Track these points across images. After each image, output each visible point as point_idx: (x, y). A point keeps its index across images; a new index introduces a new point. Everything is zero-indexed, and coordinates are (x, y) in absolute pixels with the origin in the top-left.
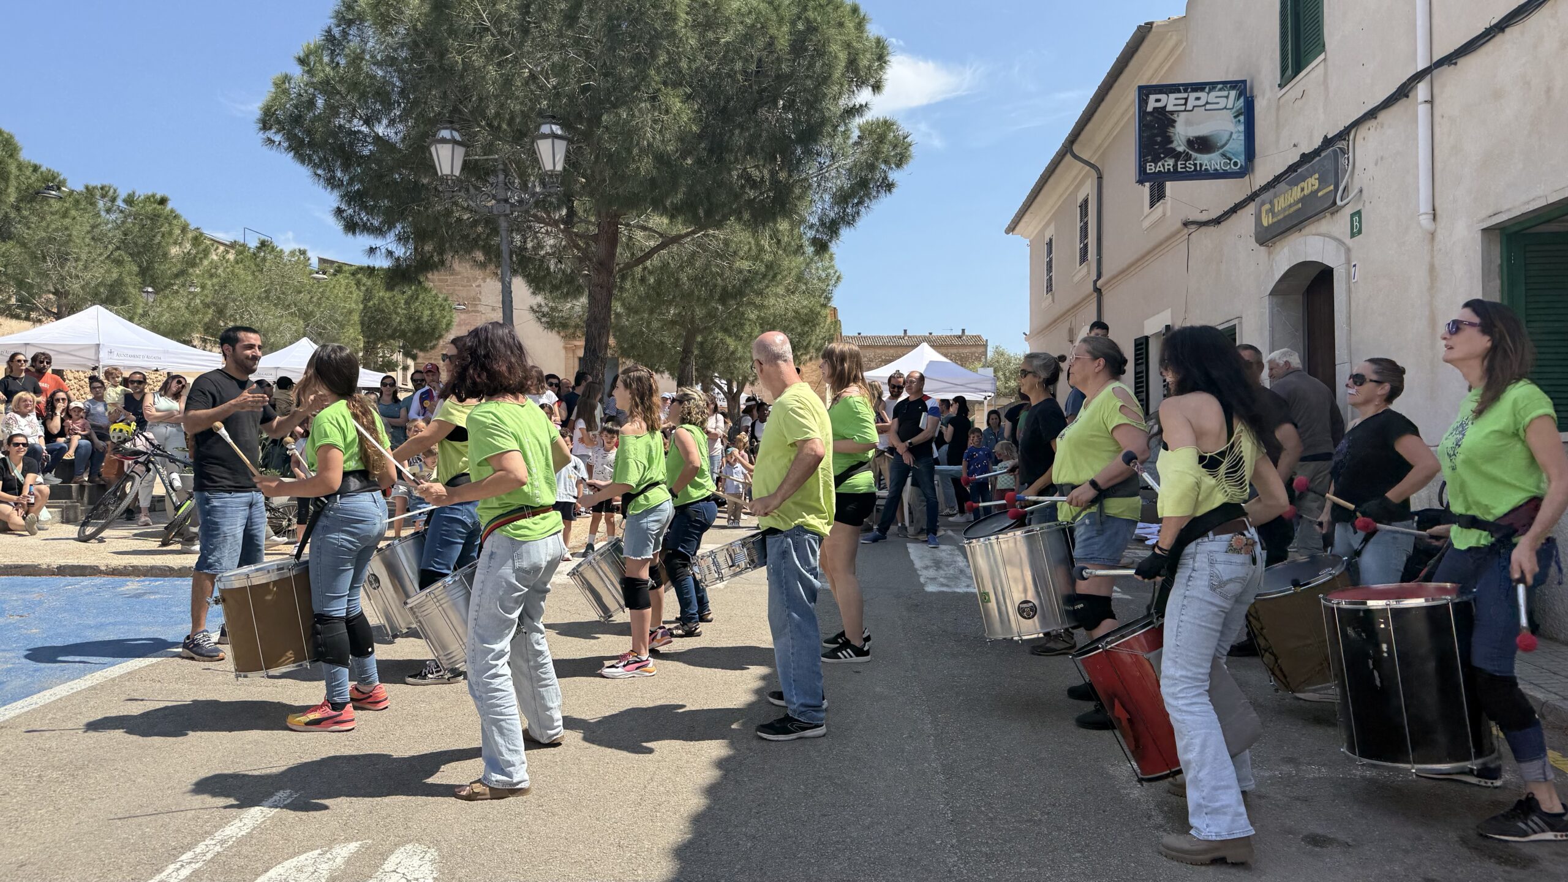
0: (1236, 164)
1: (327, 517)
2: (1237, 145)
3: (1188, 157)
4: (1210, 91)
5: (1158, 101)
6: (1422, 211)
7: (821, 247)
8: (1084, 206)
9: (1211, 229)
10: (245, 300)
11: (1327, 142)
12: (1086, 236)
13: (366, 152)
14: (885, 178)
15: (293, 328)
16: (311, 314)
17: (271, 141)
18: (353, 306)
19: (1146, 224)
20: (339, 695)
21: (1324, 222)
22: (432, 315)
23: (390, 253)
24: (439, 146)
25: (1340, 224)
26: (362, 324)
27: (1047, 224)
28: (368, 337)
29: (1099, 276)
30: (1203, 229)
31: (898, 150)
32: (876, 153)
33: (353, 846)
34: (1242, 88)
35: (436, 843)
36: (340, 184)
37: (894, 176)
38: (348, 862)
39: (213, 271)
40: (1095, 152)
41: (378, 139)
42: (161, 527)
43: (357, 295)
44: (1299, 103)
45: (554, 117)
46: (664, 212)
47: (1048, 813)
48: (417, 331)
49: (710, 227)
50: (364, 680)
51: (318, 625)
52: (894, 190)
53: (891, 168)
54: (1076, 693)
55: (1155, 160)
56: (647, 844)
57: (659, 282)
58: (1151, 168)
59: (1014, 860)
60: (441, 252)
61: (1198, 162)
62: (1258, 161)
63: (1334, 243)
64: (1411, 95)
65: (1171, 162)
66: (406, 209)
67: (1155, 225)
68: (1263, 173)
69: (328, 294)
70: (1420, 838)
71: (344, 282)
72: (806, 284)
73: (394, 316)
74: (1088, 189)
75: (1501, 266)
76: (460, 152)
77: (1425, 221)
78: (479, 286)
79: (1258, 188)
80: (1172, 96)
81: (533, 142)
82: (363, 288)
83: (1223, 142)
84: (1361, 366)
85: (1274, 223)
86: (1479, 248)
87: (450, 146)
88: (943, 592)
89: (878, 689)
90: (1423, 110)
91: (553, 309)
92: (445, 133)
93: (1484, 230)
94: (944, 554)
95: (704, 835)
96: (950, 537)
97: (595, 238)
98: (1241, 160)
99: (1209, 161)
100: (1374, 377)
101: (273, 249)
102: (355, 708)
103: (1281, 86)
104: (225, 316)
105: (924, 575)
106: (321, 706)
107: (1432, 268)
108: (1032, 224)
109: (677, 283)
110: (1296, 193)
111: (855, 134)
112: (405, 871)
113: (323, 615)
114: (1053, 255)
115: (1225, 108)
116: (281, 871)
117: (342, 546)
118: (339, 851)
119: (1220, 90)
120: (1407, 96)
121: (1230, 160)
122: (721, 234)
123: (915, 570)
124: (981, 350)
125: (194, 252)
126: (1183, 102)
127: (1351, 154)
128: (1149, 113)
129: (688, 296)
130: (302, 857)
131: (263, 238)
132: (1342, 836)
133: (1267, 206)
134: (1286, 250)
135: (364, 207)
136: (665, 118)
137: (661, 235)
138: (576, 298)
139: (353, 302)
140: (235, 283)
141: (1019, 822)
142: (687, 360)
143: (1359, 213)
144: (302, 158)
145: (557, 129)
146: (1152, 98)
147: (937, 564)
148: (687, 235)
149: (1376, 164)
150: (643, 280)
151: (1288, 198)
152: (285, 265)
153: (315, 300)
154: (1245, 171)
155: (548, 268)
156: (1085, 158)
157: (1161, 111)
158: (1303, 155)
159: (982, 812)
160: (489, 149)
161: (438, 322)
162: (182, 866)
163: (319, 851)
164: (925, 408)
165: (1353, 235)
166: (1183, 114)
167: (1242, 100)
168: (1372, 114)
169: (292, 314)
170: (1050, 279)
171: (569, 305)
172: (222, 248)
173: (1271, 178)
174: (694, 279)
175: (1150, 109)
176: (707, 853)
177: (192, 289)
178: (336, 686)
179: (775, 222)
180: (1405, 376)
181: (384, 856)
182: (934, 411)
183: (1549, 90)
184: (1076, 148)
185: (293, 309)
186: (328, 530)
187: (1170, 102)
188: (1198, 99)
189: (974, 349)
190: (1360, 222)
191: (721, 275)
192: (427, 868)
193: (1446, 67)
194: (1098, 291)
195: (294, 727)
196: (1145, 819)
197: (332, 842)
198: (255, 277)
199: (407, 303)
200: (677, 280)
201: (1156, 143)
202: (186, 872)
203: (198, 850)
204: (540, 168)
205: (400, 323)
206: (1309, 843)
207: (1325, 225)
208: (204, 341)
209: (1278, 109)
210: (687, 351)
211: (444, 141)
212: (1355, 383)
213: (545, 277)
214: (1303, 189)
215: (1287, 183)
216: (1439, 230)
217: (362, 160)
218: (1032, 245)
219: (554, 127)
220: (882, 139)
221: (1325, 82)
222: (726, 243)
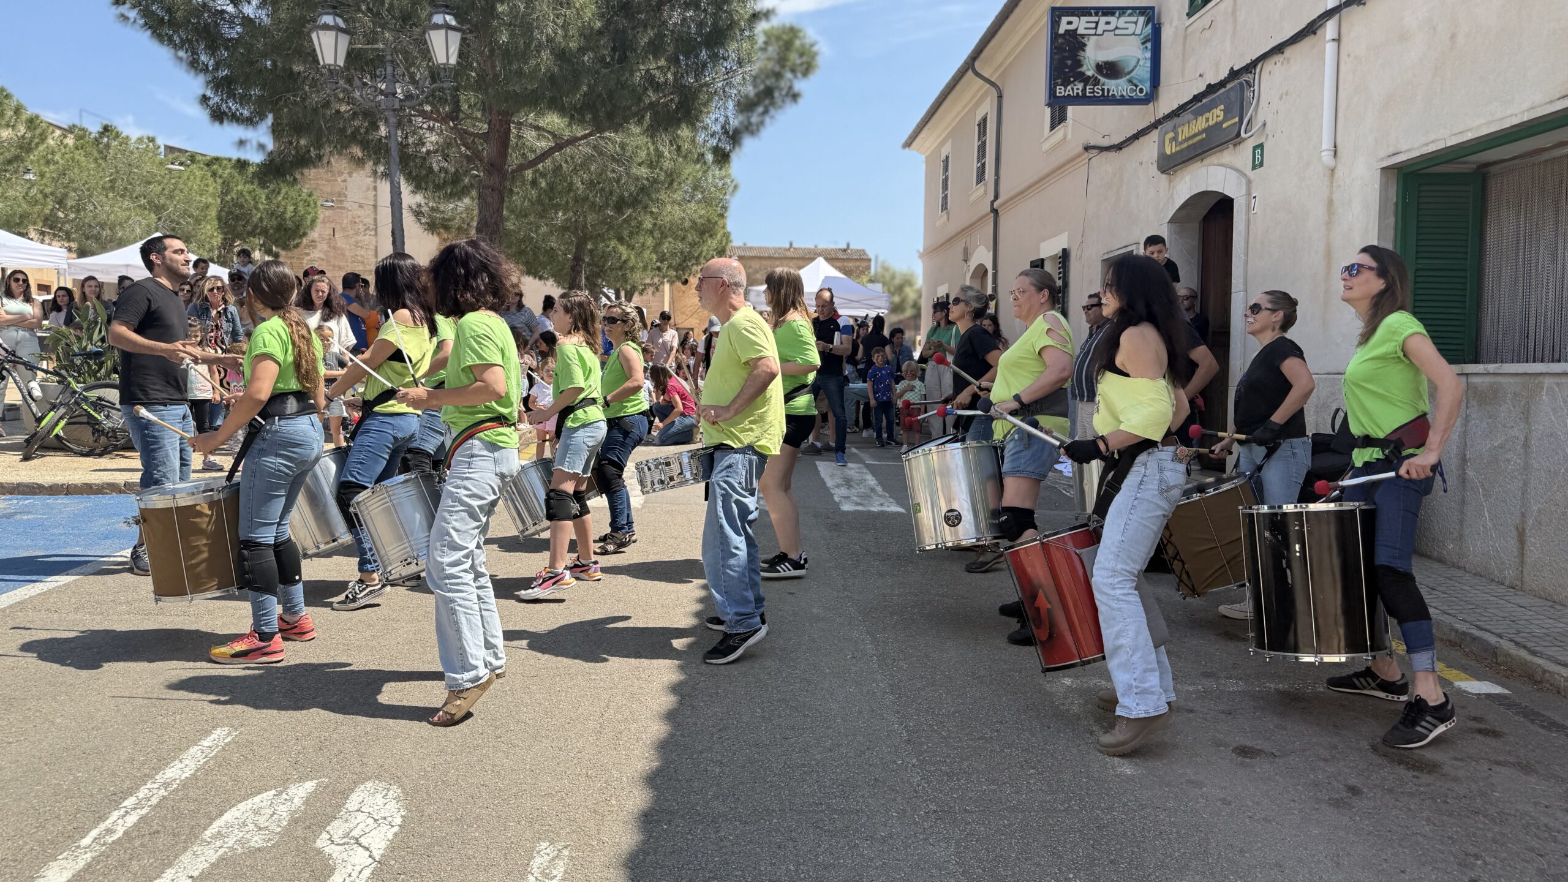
0: (1141, 91)
1: (264, 440)
2: (1143, 71)
3: (1097, 82)
4: (1120, 15)
5: (1070, 23)
6: (1324, 147)
7: (722, 157)
8: (983, 125)
9: (1112, 155)
10: (88, 190)
11: (1234, 74)
12: (984, 156)
13: (234, 35)
14: (790, 88)
15: (144, 222)
16: (164, 207)
17: (124, 18)
18: (210, 200)
19: (1046, 146)
20: (266, 624)
21: (1226, 152)
22: (295, 211)
23: (262, 147)
24: (320, 32)
25: (1241, 156)
26: (219, 219)
27: (942, 143)
28: (226, 234)
29: (996, 197)
30: (1104, 153)
31: (805, 59)
32: (782, 60)
33: (309, 786)
34: (1149, 14)
35: (397, 780)
36: (205, 69)
37: (800, 85)
38: (307, 801)
39: (50, 156)
40: (996, 70)
41: (247, 21)
42: (20, 438)
43: (214, 187)
44: (1207, 33)
45: (447, 7)
46: (562, 110)
47: (997, 731)
48: (280, 228)
49: (608, 129)
50: (289, 609)
51: (245, 552)
52: (801, 101)
53: (796, 77)
54: (1007, 611)
55: (1066, 84)
56: (615, 773)
57: (551, 187)
58: (1060, 91)
59: (974, 778)
60: (319, 147)
61: (1106, 88)
62: (1163, 89)
63: (1236, 174)
64: (1319, 32)
65: (1080, 86)
66: (280, 99)
67: (1054, 148)
68: (1167, 102)
69: (181, 186)
70: (1336, 747)
71: (198, 173)
72: (702, 193)
73: (254, 211)
74: (987, 107)
75: (1396, 204)
76: (344, 41)
77: (1327, 157)
78: (345, 181)
79: (1161, 115)
80: (1084, 19)
81: (424, 33)
82: (219, 181)
83: (1130, 69)
84: (1257, 296)
85: (1177, 153)
86: (1377, 186)
87: (333, 33)
88: (859, 511)
89: (815, 611)
90: (1330, 48)
91: (433, 209)
92: (328, 19)
93: (1383, 169)
94: (852, 472)
95: (671, 763)
96: (855, 454)
97: (485, 136)
98: (1146, 87)
99: (1117, 86)
100: (1269, 306)
101: (118, 135)
102: (285, 639)
103: (1189, 15)
104: (65, 208)
105: (838, 493)
106: (250, 635)
107: (1330, 202)
108: (929, 139)
109: (571, 187)
110: (1201, 124)
111: (761, 39)
112: (371, 810)
113: (249, 541)
114: (950, 173)
115: (1133, 34)
116: (238, 814)
117: (279, 471)
118: (295, 791)
119: (1130, 15)
120: (1315, 33)
121: (1136, 86)
122: (618, 138)
123: (828, 489)
124: (865, 264)
125: (28, 135)
126: (1093, 25)
127: (1256, 87)
128: (1061, 35)
129: (580, 201)
130: (257, 799)
131: (105, 122)
132: (1265, 746)
133: (1171, 135)
134: (1187, 179)
135: (231, 95)
136: (568, 12)
137: (554, 136)
138: (460, 199)
139: (211, 198)
140: (76, 170)
141: (971, 740)
142: (578, 268)
143: (1261, 146)
144: (159, 37)
145: (451, 20)
146: (1065, 20)
147: (848, 483)
148: (584, 137)
149: (1281, 98)
150: (534, 183)
151: (1194, 127)
152: (132, 153)
153: (166, 192)
154: (1151, 98)
155: (431, 168)
156: (986, 76)
157: (1073, 34)
158: (1209, 86)
159: (935, 731)
160: (372, 38)
161: (303, 218)
162: (127, 812)
163: (273, 792)
164: (837, 327)
165: (1254, 167)
166: (1093, 38)
167: (1150, 26)
168: (1279, 49)
169: (140, 206)
170: (945, 198)
171: (452, 206)
172: (58, 132)
173: (1175, 107)
174: (591, 184)
175: (1061, 31)
176: (677, 780)
177: (27, 177)
178: (264, 615)
179: (678, 127)
180: (1298, 308)
181: (345, 795)
182: (848, 329)
183: (1453, 37)
184: (978, 65)
185: (143, 201)
186: (264, 452)
187: (1081, 25)
188: (1108, 23)
189: (858, 264)
190: (1262, 155)
191: (618, 181)
192: (392, 806)
193: (1355, 7)
194: (995, 211)
195: (218, 660)
196: (1088, 735)
197: (284, 783)
198: (99, 165)
199: (268, 198)
200: (571, 184)
201: (1067, 66)
202: (132, 819)
203: (141, 795)
204: (430, 60)
205: (261, 219)
206: (1239, 754)
207: (1227, 156)
208: (43, 233)
209: (1185, 37)
210: (577, 259)
211: (326, 27)
212: (1253, 312)
213: (427, 175)
214: (1207, 120)
215: (1191, 112)
216: (1339, 167)
217: (229, 43)
218: (928, 160)
219: (448, 18)
220: (788, 46)
221: (1234, 12)
222: (623, 146)
